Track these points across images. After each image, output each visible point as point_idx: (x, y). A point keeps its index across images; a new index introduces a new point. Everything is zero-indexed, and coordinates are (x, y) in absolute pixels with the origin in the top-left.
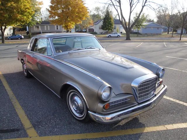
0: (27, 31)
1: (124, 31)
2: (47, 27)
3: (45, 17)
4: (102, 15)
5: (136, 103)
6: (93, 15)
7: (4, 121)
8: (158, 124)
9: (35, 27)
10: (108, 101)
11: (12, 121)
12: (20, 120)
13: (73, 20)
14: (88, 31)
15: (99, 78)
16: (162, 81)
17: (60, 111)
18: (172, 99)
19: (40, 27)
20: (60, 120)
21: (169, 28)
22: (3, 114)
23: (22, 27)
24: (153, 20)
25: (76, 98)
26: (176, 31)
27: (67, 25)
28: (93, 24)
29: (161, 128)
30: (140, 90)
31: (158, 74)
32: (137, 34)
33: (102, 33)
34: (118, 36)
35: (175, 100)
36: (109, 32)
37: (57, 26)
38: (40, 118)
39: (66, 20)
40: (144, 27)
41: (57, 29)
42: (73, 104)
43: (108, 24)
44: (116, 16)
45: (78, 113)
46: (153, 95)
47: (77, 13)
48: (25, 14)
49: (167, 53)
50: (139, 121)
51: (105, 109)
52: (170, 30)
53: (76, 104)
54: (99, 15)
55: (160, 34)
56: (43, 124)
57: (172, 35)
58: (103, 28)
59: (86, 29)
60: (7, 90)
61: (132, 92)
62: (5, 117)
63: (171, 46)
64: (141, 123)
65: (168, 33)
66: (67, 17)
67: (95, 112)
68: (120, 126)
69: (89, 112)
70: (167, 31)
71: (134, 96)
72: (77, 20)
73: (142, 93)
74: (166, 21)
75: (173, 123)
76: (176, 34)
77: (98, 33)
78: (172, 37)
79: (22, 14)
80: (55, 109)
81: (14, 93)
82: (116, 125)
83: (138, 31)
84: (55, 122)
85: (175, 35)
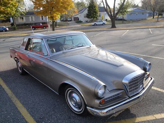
0: (11, 23)
1: (109, 19)
2: (32, 18)
3: (29, 7)
4: (86, 3)
5: (127, 97)
6: (77, 3)
7: (9, 120)
8: (147, 114)
9: (19, 18)
10: (104, 97)
11: (16, 119)
12: (24, 118)
13: (58, 11)
14: (73, 20)
15: (95, 78)
16: (149, 74)
17: (59, 106)
18: (159, 90)
19: (24, 18)
20: (60, 115)
21: (154, 12)
22: (6, 114)
23: (5, 18)
24: (138, 5)
25: (74, 95)
26: (162, 15)
27: (52, 16)
28: (78, 12)
29: (150, 118)
30: (130, 86)
31: (145, 69)
32: (122, 20)
33: (87, 21)
34: (104, 24)
35: (162, 90)
36: (94, 20)
37: (42, 17)
38: (42, 114)
39: (52, 10)
40: (128, 13)
41: (42, 19)
42: (71, 100)
43: (93, 12)
44: (100, 4)
45: (76, 108)
46: (141, 88)
47: (62, 3)
48: (8, 6)
49: (153, 41)
50: (130, 111)
51: (101, 104)
52: (155, 14)
53: (74, 100)
54: (83, 3)
55: (145, 19)
56: (46, 120)
57: (157, 19)
58: (88, 16)
59: (71, 18)
60: (5, 89)
61: (124, 88)
62: (9, 117)
63: (157, 32)
64: (132, 114)
65: (153, 18)
66: (52, 8)
67: (92, 107)
68: (114, 117)
69: (87, 107)
70: (153, 16)
71: (125, 91)
72: (62, 10)
73: (132, 88)
74: (151, 6)
75: (161, 113)
76: (161, 17)
77: (84, 21)
78: (158, 21)
79: (5, 6)
80: (55, 104)
81: (12, 92)
82: (111, 117)
83: (123, 17)
84: (56, 117)
85: (161, 19)
